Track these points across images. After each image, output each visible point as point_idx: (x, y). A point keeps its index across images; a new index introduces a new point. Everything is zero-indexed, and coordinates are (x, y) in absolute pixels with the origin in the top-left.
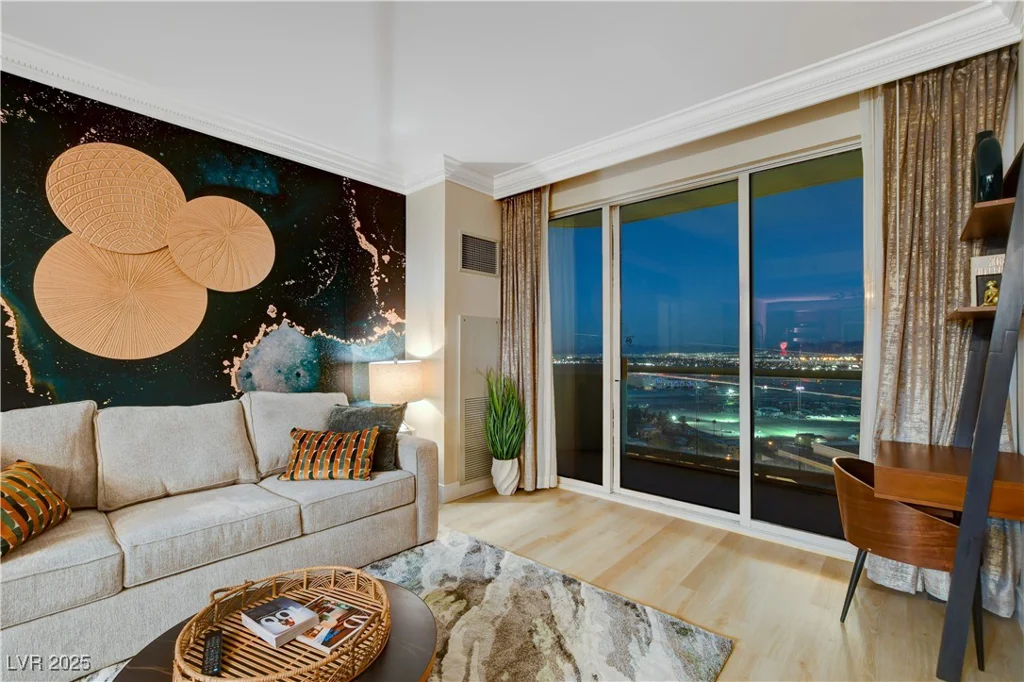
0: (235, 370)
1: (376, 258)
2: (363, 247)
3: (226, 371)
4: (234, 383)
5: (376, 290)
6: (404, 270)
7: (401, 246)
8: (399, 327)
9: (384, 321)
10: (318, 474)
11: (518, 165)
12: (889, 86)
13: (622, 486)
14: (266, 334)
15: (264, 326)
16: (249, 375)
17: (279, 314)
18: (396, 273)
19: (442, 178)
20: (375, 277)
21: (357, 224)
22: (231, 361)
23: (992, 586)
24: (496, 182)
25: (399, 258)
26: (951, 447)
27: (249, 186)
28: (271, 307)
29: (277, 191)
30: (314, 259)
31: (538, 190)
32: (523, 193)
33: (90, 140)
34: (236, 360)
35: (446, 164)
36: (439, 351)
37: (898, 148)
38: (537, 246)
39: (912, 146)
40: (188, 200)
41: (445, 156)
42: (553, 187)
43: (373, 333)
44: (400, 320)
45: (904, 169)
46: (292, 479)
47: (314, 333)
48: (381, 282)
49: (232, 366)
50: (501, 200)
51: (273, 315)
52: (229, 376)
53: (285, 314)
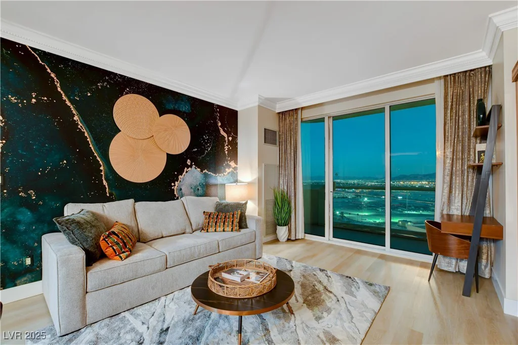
0: (176, 187)
1: (227, 138)
2: (222, 134)
3: (173, 188)
4: (175, 193)
5: (226, 152)
6: (237, 143)
7: (236, 133)
8: (235, 169)
9: (229, 166)
10: (218, 229)
11: (290, 99)
12: (446, 76)
13: (333, 237)
14: (187, 172)
15: (186, 168)
16: (181, 189)
17: (191, 163)
18: (234, 144)
19: (257, 104)
20: (226, 147)
21: (220, 124)
22: (175, 183)
23: (483, 267)
24: (277, 105)
25: (235, 138)
26: (469, 216)
27: (181, 109)
28: (188, 160)
29: (191, 111)
30: (204, 140)
31: (296, 110)
32: (289, 110)
33: (127, 93)
34: (176, 183)
35: (259, 98)
36: (255, 179)
37: (449, 100)
38: (296, 133)
39: (455, 100)
40: (160, 116)
41: (259, 95)
42: (302, 108)
43: (226, 172)
44: (236, 166)
45: (452, 109)
46: (207, 232)
47: (204, 171)
48: (228, 149)
49: (175, 185)
50: (279, 113)
51: (189, 164)
52: (174, 189)
53: (193, 163)
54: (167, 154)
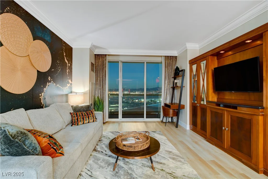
0: (42, 97)
1: (68, 64)
2: (66, 61)
3: (40, 97)
4: (42, 102)
5: (68, 73)
6: (72, 68)
7: (72, 62)
8: (71, 84)
9: (68, 83)
10: (85, 122)
11: (105, 49)
12: (165, 56)
13: (122, 118)
14: (48, 86)
15: (48, 83)
16: (45, 99)
17: (51, 79)
19: (89, 47)
20: (67, 70)
21: (65, 54)
22: (41, 94)
24: (96, 50)
25: (71, 65)
26: (171, 103)
27: (45, 38)
28: (49, 77)
29: (51, 41)
30: (57, 63)
31: (106, 55)
32: (102, 55)
33: (7, 12)
34: (42, 93)
35: (91, 45)
40: (34, 40)
41: (92, 43)
43: (67, 86)
44: (71, 82)
46: (78, 125)
47: (57, 85)
48: (68, 71)
49: (41, 96)
50: (95, 55)
51: (50, 80)
52: (41, 99)
53: (52, 79)
54: (38, 71)
